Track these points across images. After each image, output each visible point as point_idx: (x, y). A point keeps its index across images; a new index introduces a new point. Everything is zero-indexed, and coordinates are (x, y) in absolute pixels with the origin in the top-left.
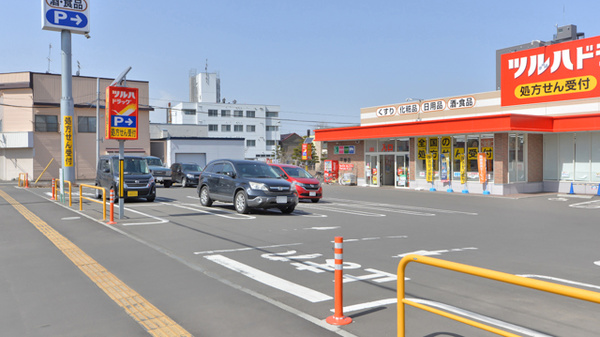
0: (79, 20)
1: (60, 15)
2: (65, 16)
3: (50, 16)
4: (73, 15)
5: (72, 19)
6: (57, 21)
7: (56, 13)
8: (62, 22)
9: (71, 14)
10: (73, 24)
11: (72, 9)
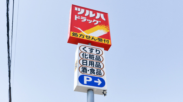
0: (100, 82)
1: (88, 79)
2: (91, 80)
3: (81, 79)
4: (96, 79)
5: (95, 81)
6: (85, 83)
7: (85, 78)
8: (88, 83)
9: (94, 79)
10: (96, 85)
11: (95, 75)
